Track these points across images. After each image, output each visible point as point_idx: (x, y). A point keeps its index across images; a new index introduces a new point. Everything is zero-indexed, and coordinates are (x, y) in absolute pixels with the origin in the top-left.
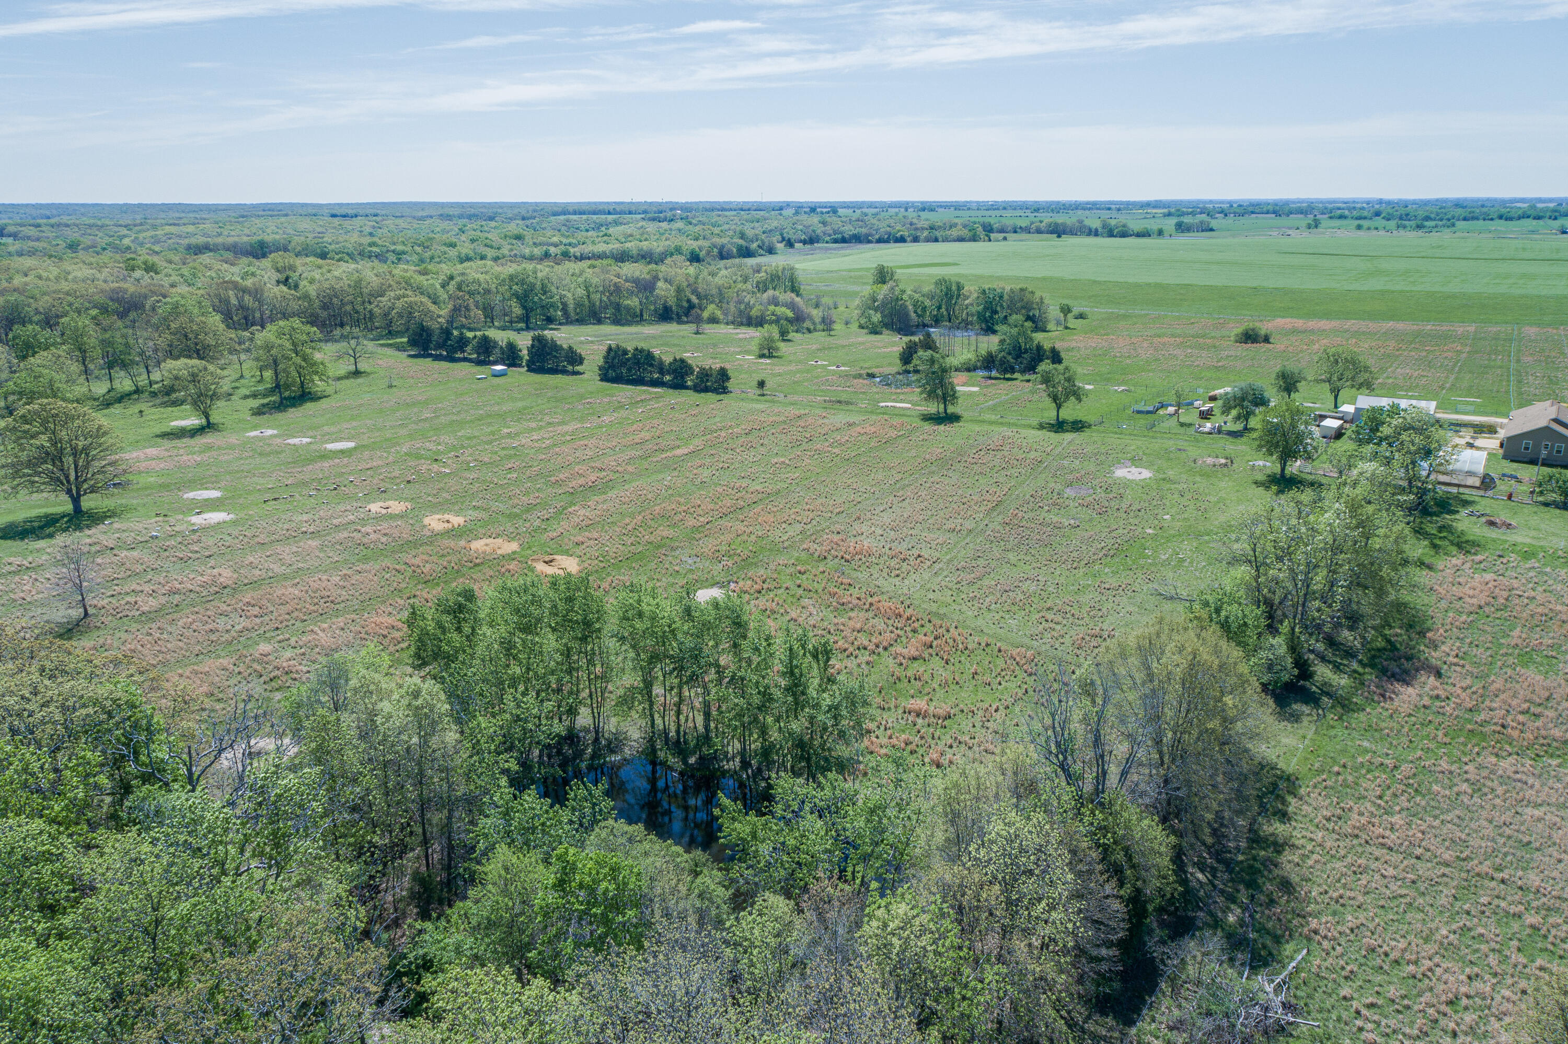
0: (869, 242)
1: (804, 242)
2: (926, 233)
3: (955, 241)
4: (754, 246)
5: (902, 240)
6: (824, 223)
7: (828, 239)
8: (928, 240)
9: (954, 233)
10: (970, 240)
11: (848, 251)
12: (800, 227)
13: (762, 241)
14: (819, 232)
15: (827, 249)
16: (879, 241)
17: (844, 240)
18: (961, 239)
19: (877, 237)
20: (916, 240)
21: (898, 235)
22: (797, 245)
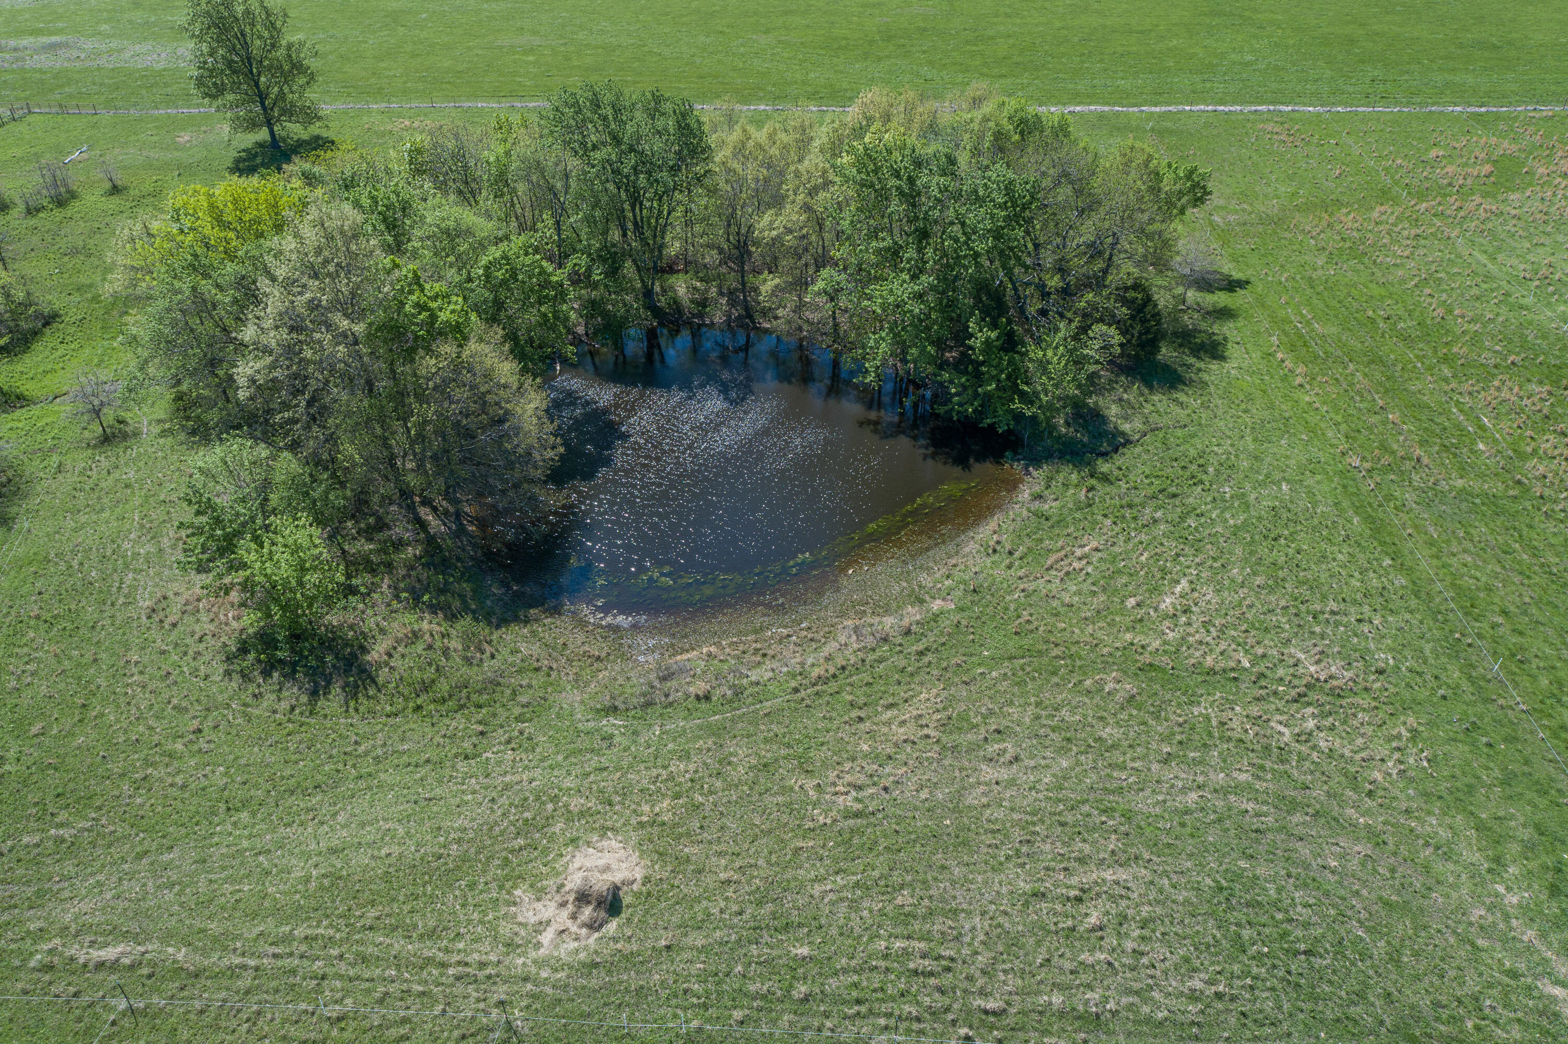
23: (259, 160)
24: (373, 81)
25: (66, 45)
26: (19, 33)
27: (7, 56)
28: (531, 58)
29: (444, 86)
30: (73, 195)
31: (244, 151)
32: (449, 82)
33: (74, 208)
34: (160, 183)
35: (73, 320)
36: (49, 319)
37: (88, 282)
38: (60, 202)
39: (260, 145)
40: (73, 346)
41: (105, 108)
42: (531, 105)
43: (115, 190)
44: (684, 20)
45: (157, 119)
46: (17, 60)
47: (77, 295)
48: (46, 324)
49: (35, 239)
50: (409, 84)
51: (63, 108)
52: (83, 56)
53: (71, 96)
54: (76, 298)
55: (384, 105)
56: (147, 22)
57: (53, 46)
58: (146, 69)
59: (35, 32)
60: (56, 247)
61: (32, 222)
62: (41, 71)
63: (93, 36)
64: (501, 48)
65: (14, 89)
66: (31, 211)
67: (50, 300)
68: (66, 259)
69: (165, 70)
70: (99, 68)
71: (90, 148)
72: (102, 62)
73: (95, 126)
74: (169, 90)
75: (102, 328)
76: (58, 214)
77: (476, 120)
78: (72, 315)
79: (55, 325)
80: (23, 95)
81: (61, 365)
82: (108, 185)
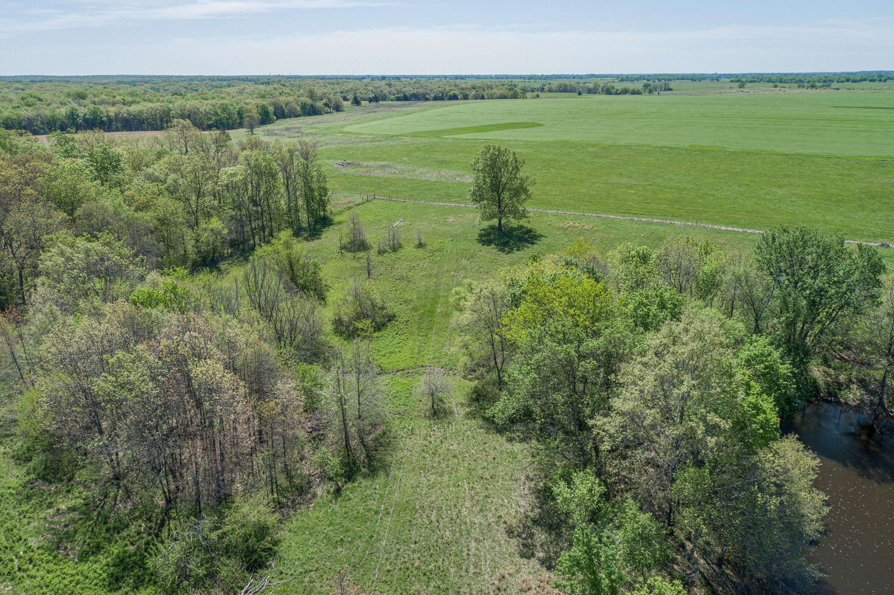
0: (427, 99)
1: (370, 100)
2: (473, 92)
3: (498, 98)
4: (319, 104)
5: (454, 97)
6: (390, 85)
7: (392, 97)
8: (476, 98)
9: (497, 92)
10: (511, 98)
11: (410, 109)
12: (370, 88)
13: (330, 100)
14: (385, 92)
15: (390, 106)
16: (436, 99)
17: (406, 98)
18: (503, 97)
19: (433, 95)
20: (466, 97)
21: (451, 93)
22: (363, 103)
23: (492, 237)
24: (544, 197)
25: (389, 166)
26: (368, 159)
27: (363, 170)
28: (632, 191)
29: (586, 203)
30: (400, 246)
31: (483, 230)
32: (587, 201)
33: (401, 253)
34: (442, 244)
35: (403, 320)
36: (391, 318)
37: (410, 298)
38: (395, 249)
39: (492, 227)
40: (403, 337)
41: (409, 199)
42: (643, 220)
43: (420, 245)
44: (720, 175)
45: (435, 208)
46: (368, 171)
47: (404, 305)
48: (390, 320)
49: (382, 268)
50: (565, 201)
51: (390, 198)
52: (397, 172)
53: (393, 191)
54: (404, 306)
55: (555, 211)
56: (425, 158)
57: (384, 167)
58: (427, 181)
59: (375, 159)
60: (393, 274)
61: (381, 258)
62: (378, 178)
63: (401, 162)
64: (613, 184)
65: (367, 186)
66: (381, 252)
67: (392, 307)
68: (398, 282)
69: (436, 182)
70: (405, 179)
71: (404, 220)
72: (406, 175)
73: (405, 208)
74: (439, 192)
75: (418, 328)
76: (393, 256)
77: (612, 225)
78: (402, 317)
79: (393, 322)
80: (371, 189)
81: (399, 349)
82: (417, 242)
